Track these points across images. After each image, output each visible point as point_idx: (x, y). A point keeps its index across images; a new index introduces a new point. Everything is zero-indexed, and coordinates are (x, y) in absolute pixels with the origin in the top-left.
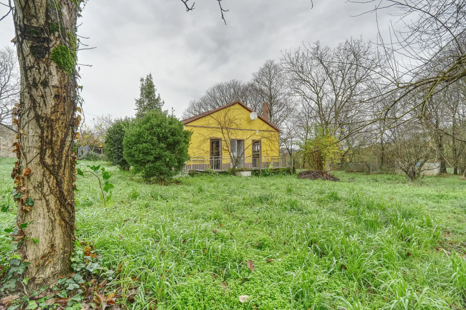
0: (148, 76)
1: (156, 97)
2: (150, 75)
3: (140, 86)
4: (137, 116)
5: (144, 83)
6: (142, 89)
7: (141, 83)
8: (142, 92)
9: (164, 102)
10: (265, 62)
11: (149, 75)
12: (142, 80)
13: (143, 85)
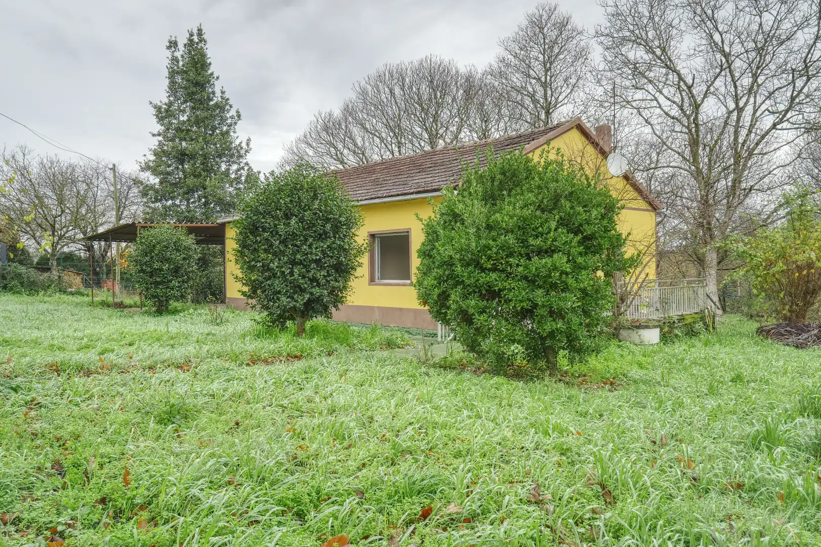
0: (191, 35)
1: (217, 99)
2: (200, 30)
3: (167, 62)
4: (155, 155)
5: (178, 54)
6: (172, 74)
7: (168, 53)
8: (173, 83)
9: (239, 116)
10: (532, 10)
11: (195, 31)
12: (173, 45)
13: (175, 60)
